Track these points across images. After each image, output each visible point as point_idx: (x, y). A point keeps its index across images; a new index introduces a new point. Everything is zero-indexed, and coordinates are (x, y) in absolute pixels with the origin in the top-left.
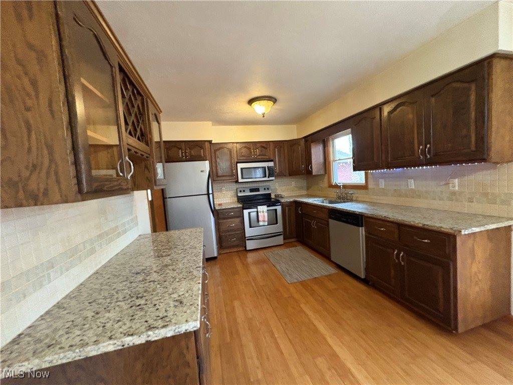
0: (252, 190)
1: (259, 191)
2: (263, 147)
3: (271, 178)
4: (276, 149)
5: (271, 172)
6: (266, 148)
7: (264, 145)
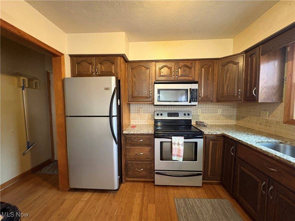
0: (170, 115)
1: (178, 116)
2: (186, 66)
3: (193, 103)
4: (203, 69)
5: (194, 96)
6: (190, 68)
7: (188, 64)
